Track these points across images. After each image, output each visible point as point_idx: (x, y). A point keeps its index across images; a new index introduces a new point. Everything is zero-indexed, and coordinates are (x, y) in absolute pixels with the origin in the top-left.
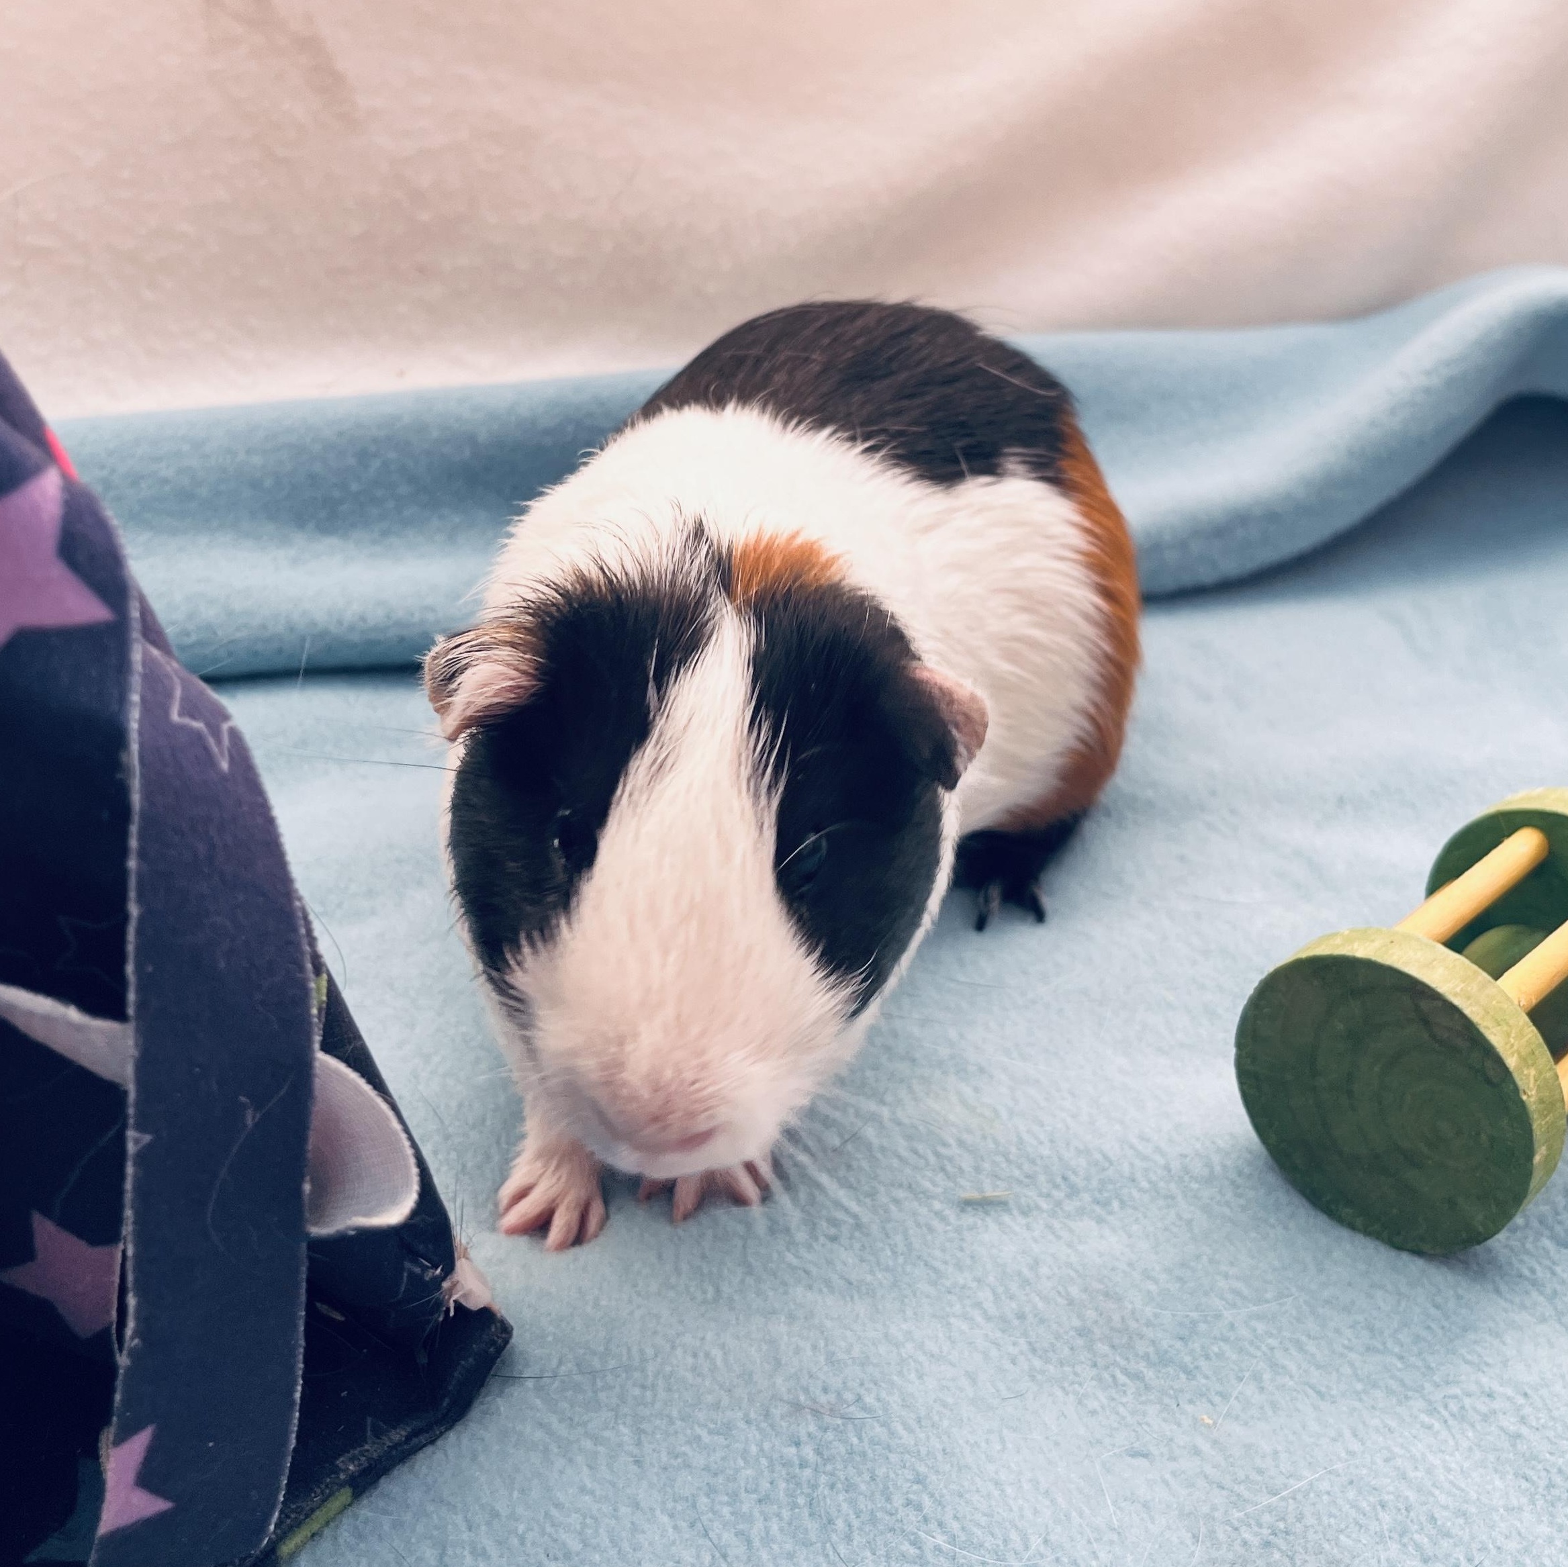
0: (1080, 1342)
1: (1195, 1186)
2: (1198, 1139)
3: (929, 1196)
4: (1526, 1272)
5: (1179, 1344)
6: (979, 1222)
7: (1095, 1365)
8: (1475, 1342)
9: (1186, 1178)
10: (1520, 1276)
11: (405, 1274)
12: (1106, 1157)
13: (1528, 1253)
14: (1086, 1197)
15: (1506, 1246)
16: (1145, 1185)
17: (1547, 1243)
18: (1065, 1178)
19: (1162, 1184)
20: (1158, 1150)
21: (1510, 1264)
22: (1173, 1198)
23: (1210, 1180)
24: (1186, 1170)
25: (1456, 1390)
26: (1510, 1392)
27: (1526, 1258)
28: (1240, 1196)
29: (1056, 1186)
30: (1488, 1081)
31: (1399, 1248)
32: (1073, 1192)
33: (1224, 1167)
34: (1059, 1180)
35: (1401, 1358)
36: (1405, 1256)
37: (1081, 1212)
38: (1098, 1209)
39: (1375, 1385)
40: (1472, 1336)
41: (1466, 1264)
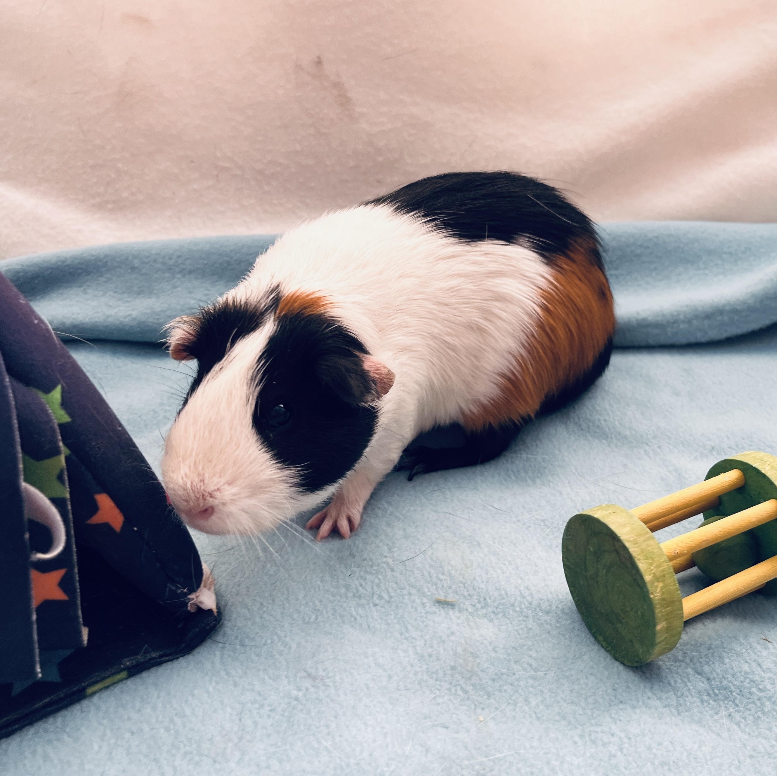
0: (449, 672)
1: (540, 614)
2: (551, 593)
3: (424, 595)
4: (672, 682)
5: (490, 682)
6: (438, 611)
7: (451, 684)
8: (621, 709)
9: (538, 610)
10: (669, 683)
11: (168, 589)
12: (507, 594)
13: (677, 673)
14: (490, 609)
15: (668, 668)
16: (518, 609)
17: (690, 670)
18: (485, 599)
19: (525, 610)
20: (531, 595)
21: (667, 677)
22: (528, 617)
23: (547, 613)
24: (539, 605)
25: (599, 729)
26: (622, 735)
27: (675, 675)
28: (558, 622)
29: (479, 602)
30: (639, 586)
31: (616, 659)
32: (486, 606)
33: (557, 607)
34: (482, 600)
35: (584, 709)
36: (617, 664)
37: (485, 615)
38: (493, 616)
39: (564, 718)
40: (621, 706)
41: (644, 673)
